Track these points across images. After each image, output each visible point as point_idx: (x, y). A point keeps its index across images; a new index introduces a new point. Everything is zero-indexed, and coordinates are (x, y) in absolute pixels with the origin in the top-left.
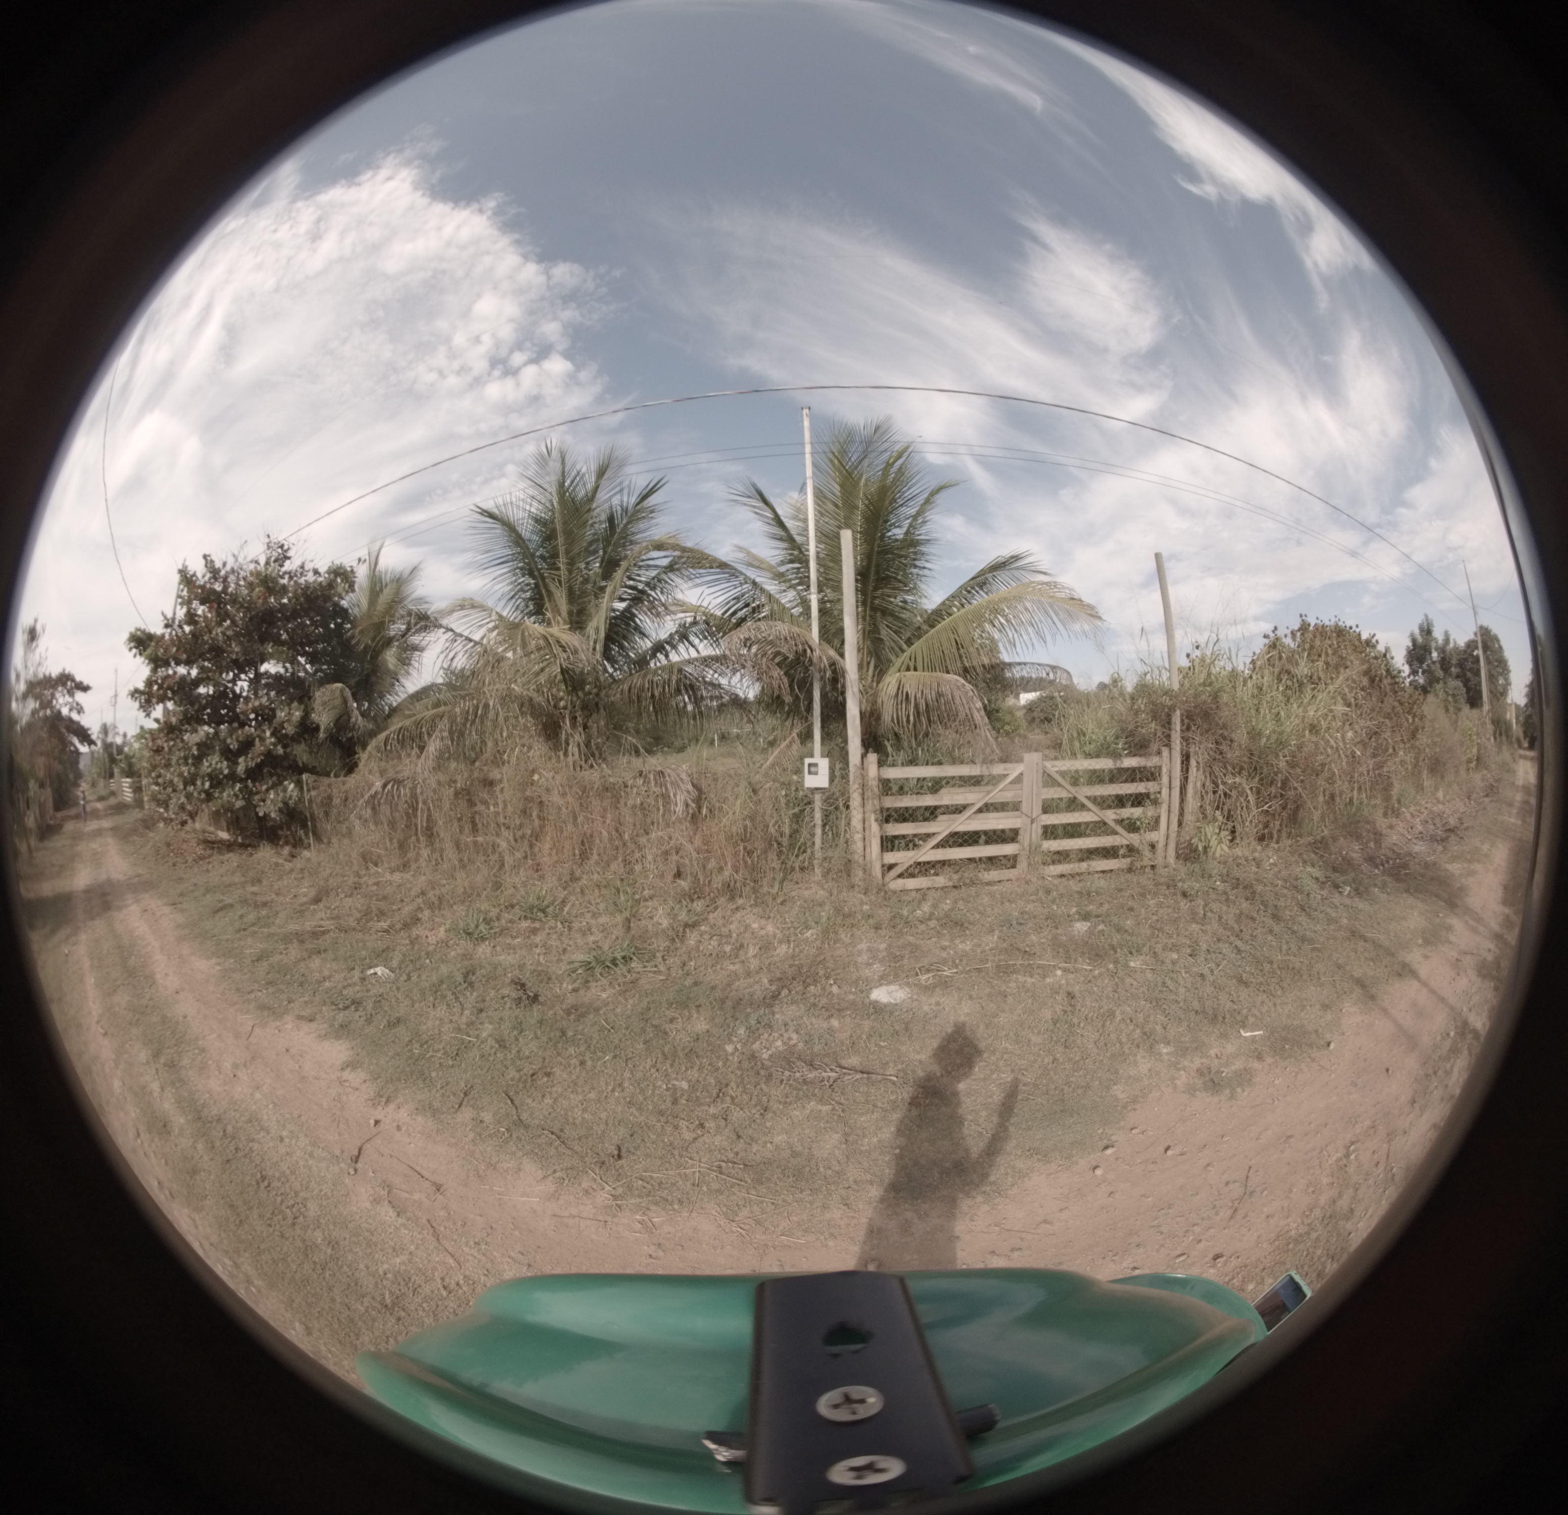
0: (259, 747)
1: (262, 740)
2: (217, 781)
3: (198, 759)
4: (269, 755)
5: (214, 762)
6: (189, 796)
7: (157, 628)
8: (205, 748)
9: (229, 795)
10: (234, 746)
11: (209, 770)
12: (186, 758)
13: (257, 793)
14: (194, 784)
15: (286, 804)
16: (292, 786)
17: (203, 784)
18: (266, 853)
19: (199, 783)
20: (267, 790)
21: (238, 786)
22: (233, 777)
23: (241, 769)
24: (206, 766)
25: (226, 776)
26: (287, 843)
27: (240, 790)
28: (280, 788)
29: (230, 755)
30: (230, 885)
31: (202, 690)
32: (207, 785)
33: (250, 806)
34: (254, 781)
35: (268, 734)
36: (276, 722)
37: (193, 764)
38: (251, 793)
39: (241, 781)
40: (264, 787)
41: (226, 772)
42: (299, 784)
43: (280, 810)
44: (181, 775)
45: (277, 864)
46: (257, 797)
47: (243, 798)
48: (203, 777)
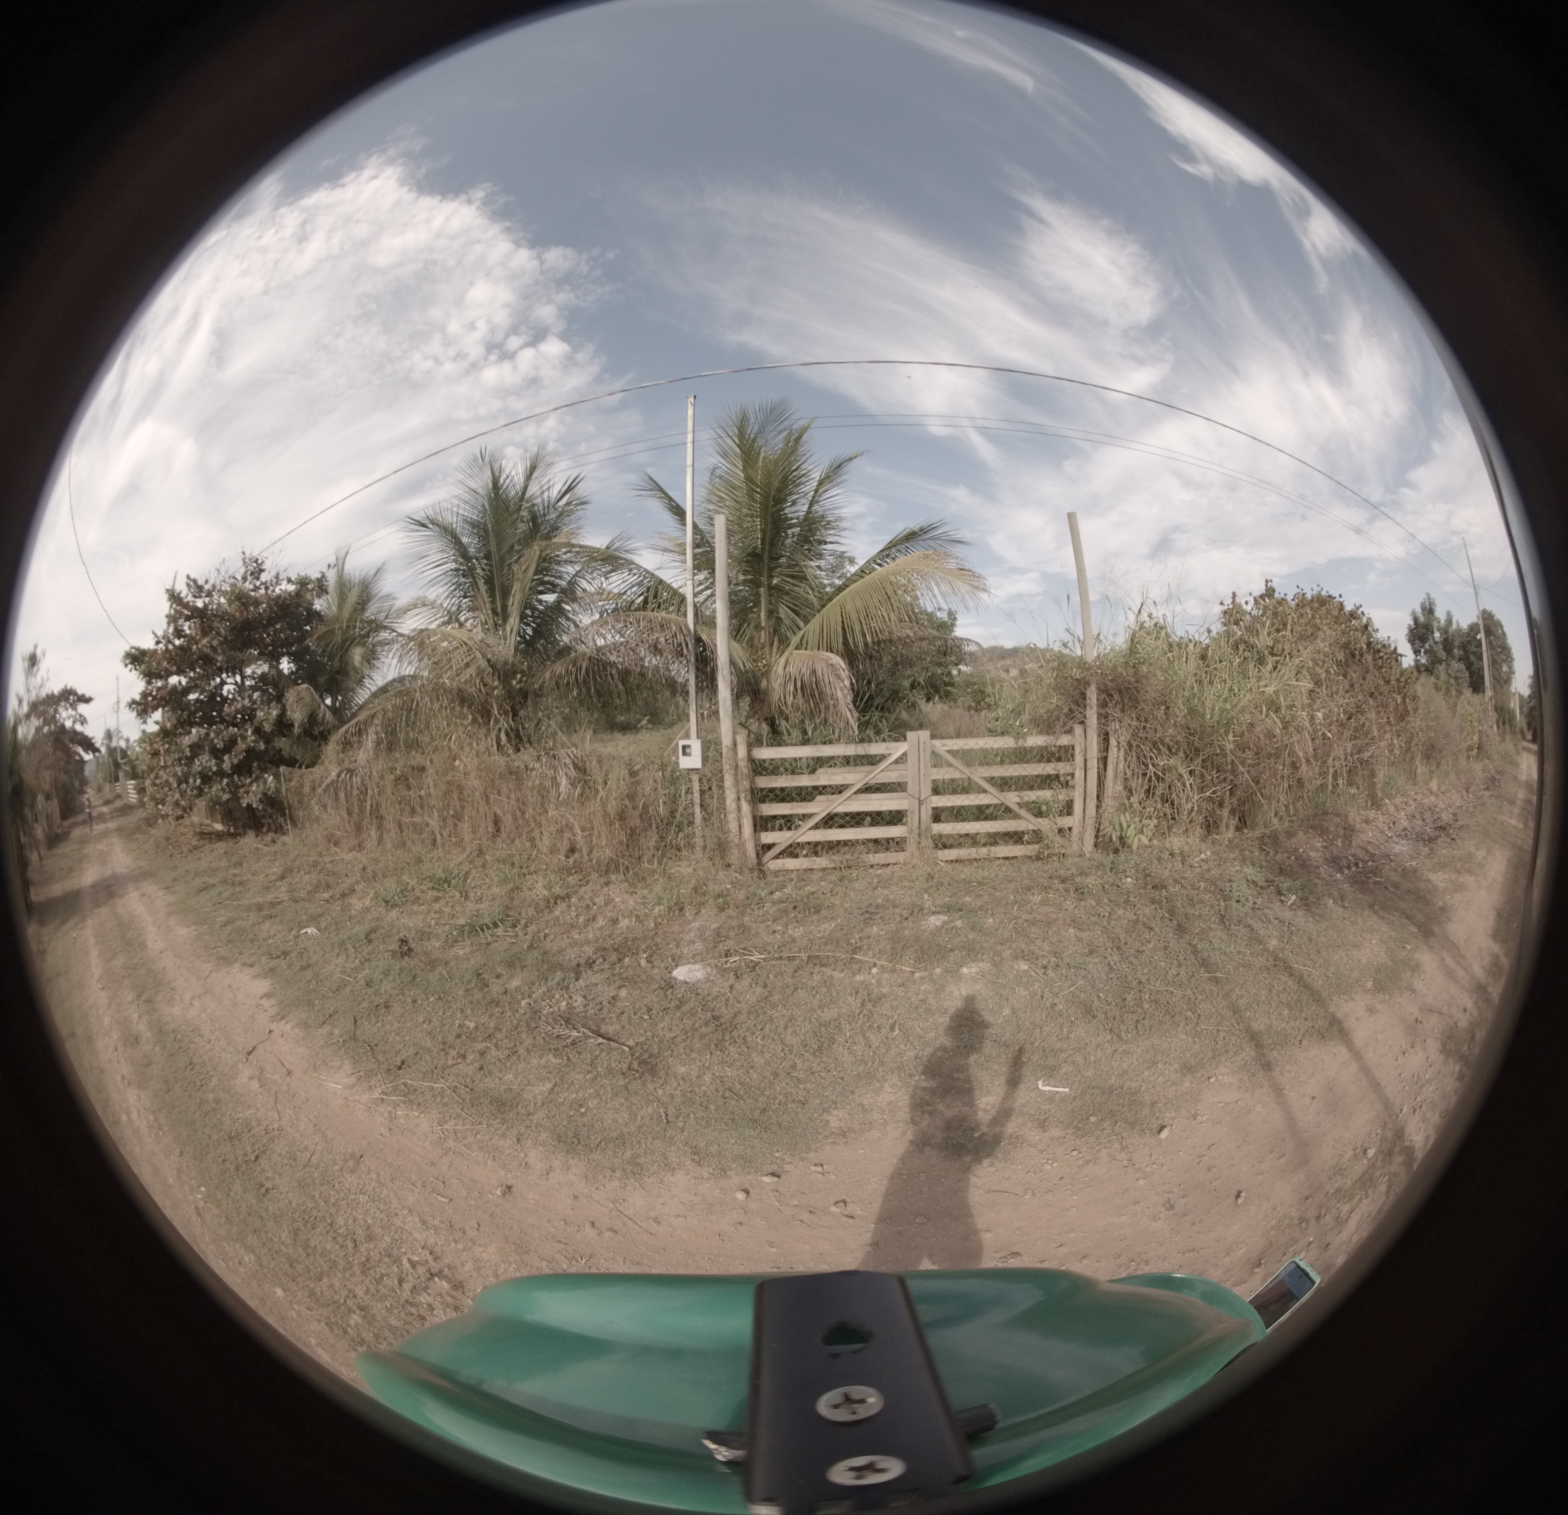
0: (241, 746)
1: (244, 738)
2: (206, 778)
3: (190, 760)
4: (250, 751)
5: (205, 761)
6: (183, 794)
7: (148, 644)
8: (196, 749)
9: (218, 790)
10: (220, 745)
11: (200, 769)
12: (180, 759)
13: (243, 786)
14: (187, 782)
15: (265, 794)
16: (271, 778)
17: (195, 781)
18: (249, 841)
19: (191, 781)
20: (251, 783)
21: (225, 781)
22: (221, 773)
23: (227, 765)
24: (197, 765)
25: (214, 773)
26: (269, 830)
27: (228, 784)
28: (261, 781)
29: (217, 754)
30: (216, 869)
31: (192, 697)
32: (198, 781)
33: (235, 798)
34: (239, 775)
35: (249, 732)
36: (256, 721)
37: (186, 764)
38: (237, 787)
39: (229, 776)
40: (248, 781)
41: (214, 769)
42: (277, 776)
43: (261, 801)
44: (175, 775)
45: (257, 849)
46: (242, 790)
47: (230, 792)
48: (194, 776)
